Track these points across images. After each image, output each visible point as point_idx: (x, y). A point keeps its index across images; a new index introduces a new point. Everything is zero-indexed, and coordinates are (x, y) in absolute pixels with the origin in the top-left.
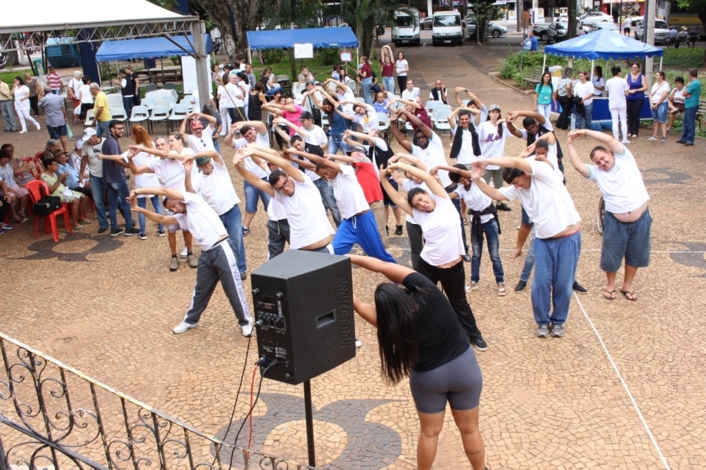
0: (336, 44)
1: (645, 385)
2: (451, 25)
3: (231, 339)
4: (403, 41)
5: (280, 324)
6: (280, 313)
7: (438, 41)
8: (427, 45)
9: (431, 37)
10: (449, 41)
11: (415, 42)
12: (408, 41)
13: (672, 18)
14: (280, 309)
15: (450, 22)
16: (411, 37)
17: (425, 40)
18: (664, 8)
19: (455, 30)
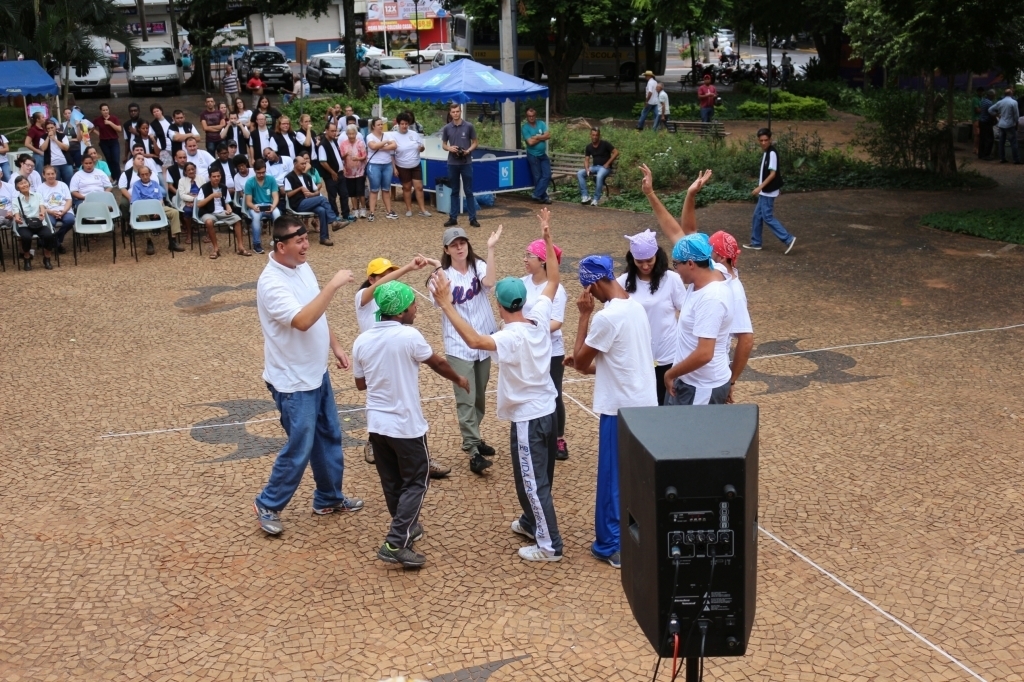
0: (19, 91)
1: (829, 553)
2: (157, 63)
3: (133, 619)
4: (83, 90)
5: (721, 548)
6: (724, 525)
7: (140, 89)
8: (120, 96)
9: (127, 84)
10: (160, 89)
11: (102, 91)
12: (91, 90)
13: (478, 51)
14: (724, 518)
15: (155, 58)
16: (96, 82)
17: (117, 89)
18: (464, 37)
19: (168, 71)
